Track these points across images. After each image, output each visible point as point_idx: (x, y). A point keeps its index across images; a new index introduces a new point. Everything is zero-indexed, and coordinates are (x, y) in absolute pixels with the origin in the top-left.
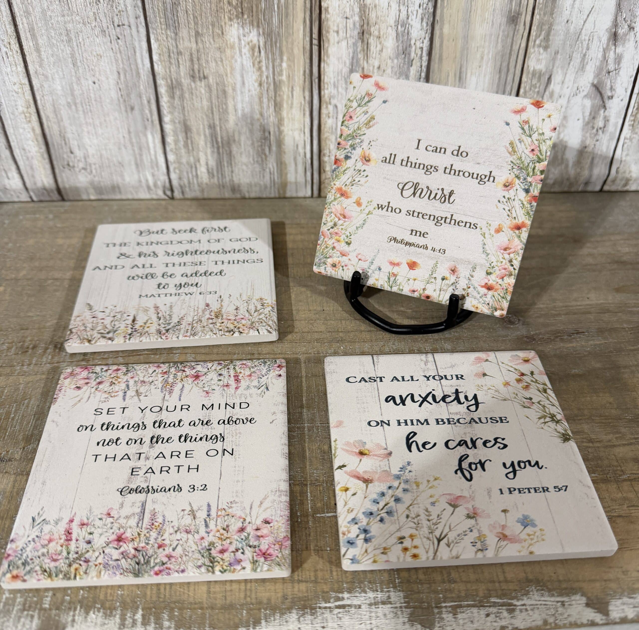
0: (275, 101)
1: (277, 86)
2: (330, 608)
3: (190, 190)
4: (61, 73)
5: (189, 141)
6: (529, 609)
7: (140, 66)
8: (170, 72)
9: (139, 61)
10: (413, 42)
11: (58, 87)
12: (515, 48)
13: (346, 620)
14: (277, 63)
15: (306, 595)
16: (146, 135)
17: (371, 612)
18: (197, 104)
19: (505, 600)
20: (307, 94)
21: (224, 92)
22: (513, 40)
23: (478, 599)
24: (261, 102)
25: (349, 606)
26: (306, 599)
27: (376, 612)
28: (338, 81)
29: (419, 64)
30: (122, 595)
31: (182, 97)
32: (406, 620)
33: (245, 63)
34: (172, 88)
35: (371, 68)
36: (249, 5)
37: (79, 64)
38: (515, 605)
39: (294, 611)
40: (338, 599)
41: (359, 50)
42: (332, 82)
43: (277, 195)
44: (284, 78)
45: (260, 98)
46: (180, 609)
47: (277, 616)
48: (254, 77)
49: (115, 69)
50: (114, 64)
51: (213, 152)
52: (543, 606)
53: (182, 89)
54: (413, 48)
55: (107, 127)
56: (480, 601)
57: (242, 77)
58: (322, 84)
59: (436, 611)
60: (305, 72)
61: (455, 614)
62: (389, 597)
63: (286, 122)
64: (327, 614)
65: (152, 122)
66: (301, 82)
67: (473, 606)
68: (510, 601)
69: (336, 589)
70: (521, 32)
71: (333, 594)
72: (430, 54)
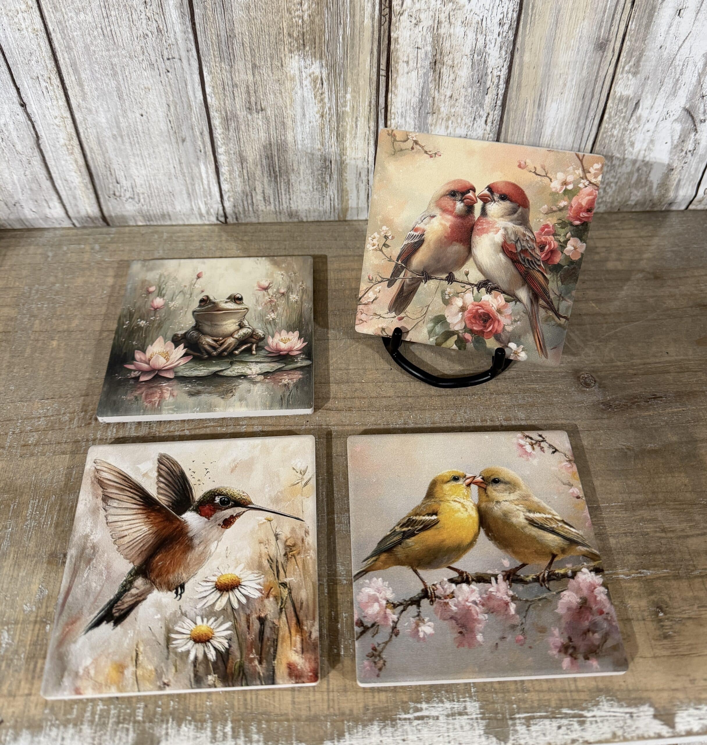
0: (337, 131)
1: (340, 117)
2: (409, 719)
3: (245, 216)
4: (105, 106)
5: (245, 171)
6: (598, 720)
7: (192, 98)
8: (225, 104)
9: (191, 93)
10: (489, 71)
11: (102, 120)
12: (602, 74)
13: (425, 733)
14: (340, 95)
15: (386, 705)
16: (198, 166)
17: (448, 724)
18: (254, 135)
19: (576, 712)
20: (372, 124)
21: (284, 124)
22: (600, 66)
23: (550, 709)
24: (322, 133)
25: (427, 717)
26: (386, 709)
27: (454, 724)
28: (406, 111)
29: (495, 92)
30: (211, 706)
31: (237, 129)
32: (482, 732)
33: (306, 94)
34: (226, 120)
35: (443, 98)
36: (312, 37)
37: (125, 97)
38: (586, 717)
39: (376, 723)
40: (417, 710)
41: (430, 80)
42: (400, 111)
43: (337, 219)
44: (348, 109)
45: (322, 129)
46: (267, 721)
47: (360, 728)
48: (316, 109)
49: (164, 101)
50: (163, 97)
51: (270, 181)
52: (611, 718)
53: (238, 121)
54: (490, 77)
55: (156, 158)
56: (552, 712)
57: (303, 108)
58: (389, 114)
59: (510, 722)
60: (370, 102)
61: (528, 726)
62: (465, 708)
63: (348, 152)
64: (407, 726)
65: (205, 153)
66: (366, 113)
67: (545, 717)
68: (580, 712)
69: (414, 699)
70: (609, 59)
71: (412, 705)
72: (507, 82)
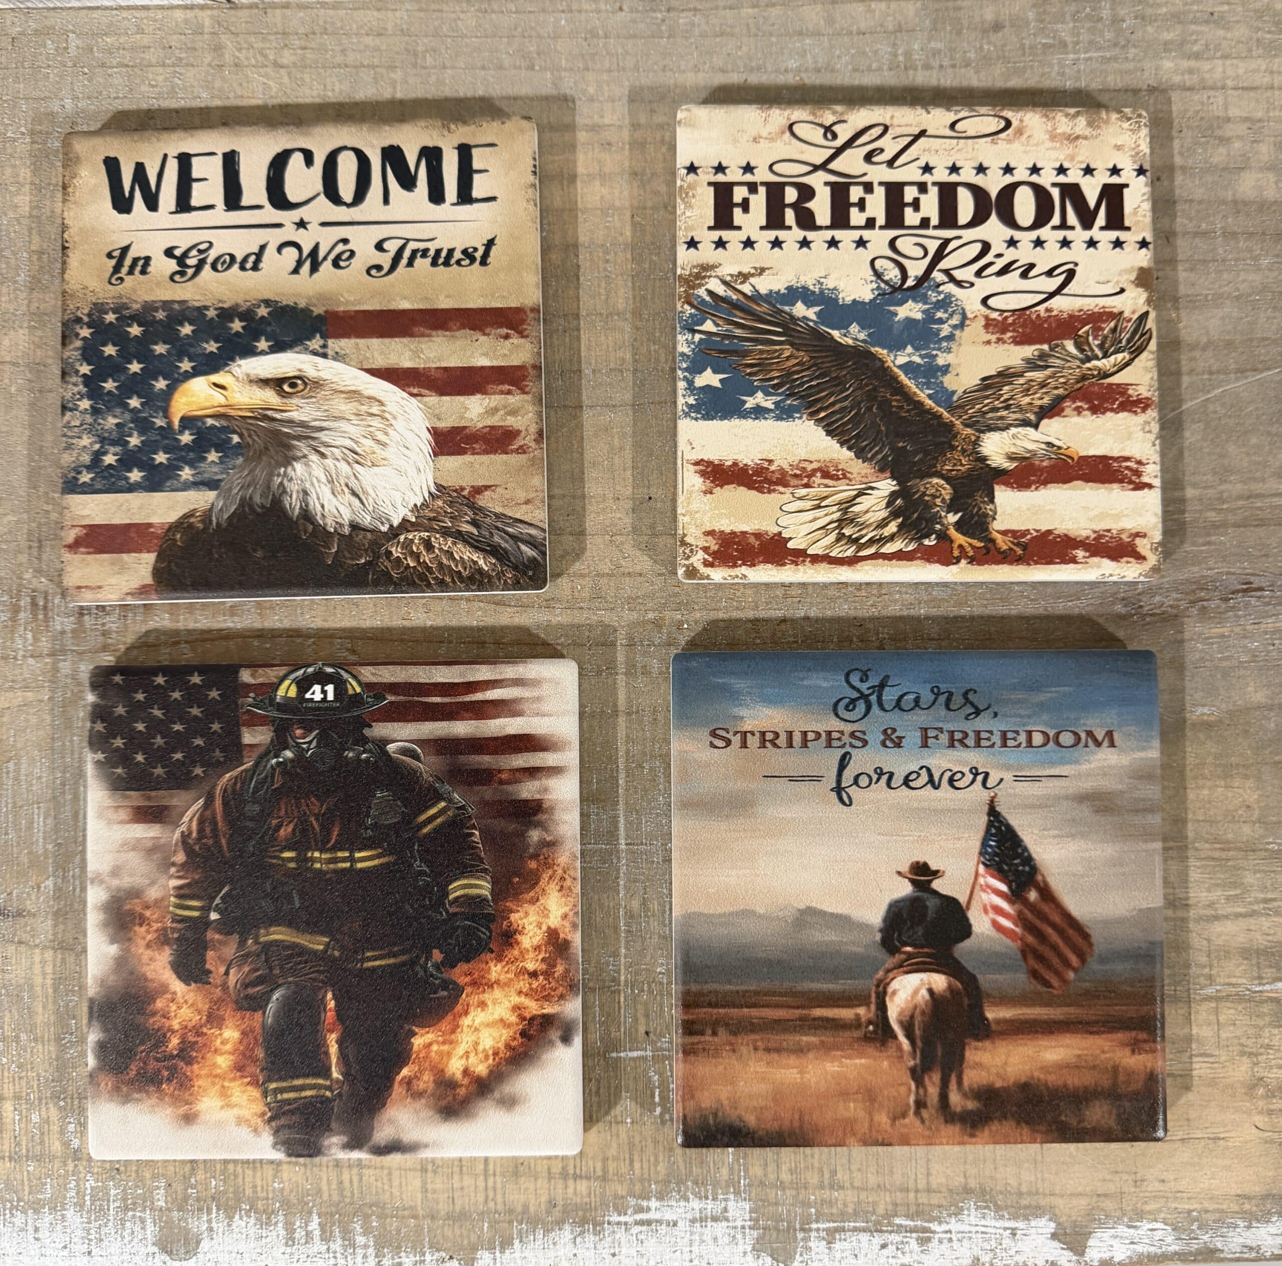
2: (626, 1224)
6: (954, 1238)
13: (651, 1245)
15: (587, 1200)
17: (693, 1233)
19: (919, 1223)
23: (873, 1218)
25: (657, 1221)
26: (587, 1208)
27: (702, 1234)
30: (282, 1189)
32: (749, 1248)
38: (934, 1232)
39: (567, 1227)
40: (640, 1210)
46: (379, 1217)
47: (540, 1233)
52: (980, 1235)
56: (878, 1223)
59: (800, 1235)
61: (829, 1243)
62: (725, 1210)
64: (621, 1234)
67: (864, 1230)
68: (926, 1225)
69: (637, 1192)
71: (632, 1201)
